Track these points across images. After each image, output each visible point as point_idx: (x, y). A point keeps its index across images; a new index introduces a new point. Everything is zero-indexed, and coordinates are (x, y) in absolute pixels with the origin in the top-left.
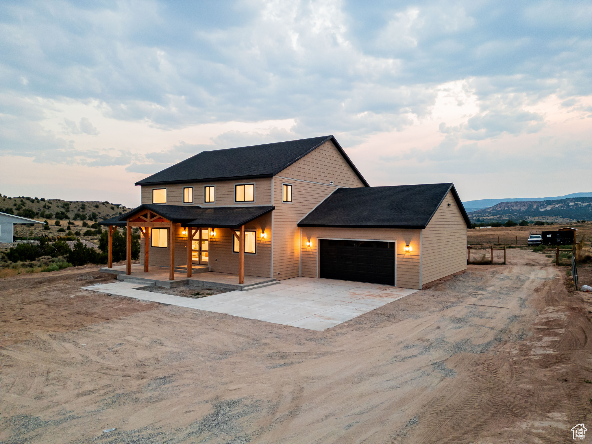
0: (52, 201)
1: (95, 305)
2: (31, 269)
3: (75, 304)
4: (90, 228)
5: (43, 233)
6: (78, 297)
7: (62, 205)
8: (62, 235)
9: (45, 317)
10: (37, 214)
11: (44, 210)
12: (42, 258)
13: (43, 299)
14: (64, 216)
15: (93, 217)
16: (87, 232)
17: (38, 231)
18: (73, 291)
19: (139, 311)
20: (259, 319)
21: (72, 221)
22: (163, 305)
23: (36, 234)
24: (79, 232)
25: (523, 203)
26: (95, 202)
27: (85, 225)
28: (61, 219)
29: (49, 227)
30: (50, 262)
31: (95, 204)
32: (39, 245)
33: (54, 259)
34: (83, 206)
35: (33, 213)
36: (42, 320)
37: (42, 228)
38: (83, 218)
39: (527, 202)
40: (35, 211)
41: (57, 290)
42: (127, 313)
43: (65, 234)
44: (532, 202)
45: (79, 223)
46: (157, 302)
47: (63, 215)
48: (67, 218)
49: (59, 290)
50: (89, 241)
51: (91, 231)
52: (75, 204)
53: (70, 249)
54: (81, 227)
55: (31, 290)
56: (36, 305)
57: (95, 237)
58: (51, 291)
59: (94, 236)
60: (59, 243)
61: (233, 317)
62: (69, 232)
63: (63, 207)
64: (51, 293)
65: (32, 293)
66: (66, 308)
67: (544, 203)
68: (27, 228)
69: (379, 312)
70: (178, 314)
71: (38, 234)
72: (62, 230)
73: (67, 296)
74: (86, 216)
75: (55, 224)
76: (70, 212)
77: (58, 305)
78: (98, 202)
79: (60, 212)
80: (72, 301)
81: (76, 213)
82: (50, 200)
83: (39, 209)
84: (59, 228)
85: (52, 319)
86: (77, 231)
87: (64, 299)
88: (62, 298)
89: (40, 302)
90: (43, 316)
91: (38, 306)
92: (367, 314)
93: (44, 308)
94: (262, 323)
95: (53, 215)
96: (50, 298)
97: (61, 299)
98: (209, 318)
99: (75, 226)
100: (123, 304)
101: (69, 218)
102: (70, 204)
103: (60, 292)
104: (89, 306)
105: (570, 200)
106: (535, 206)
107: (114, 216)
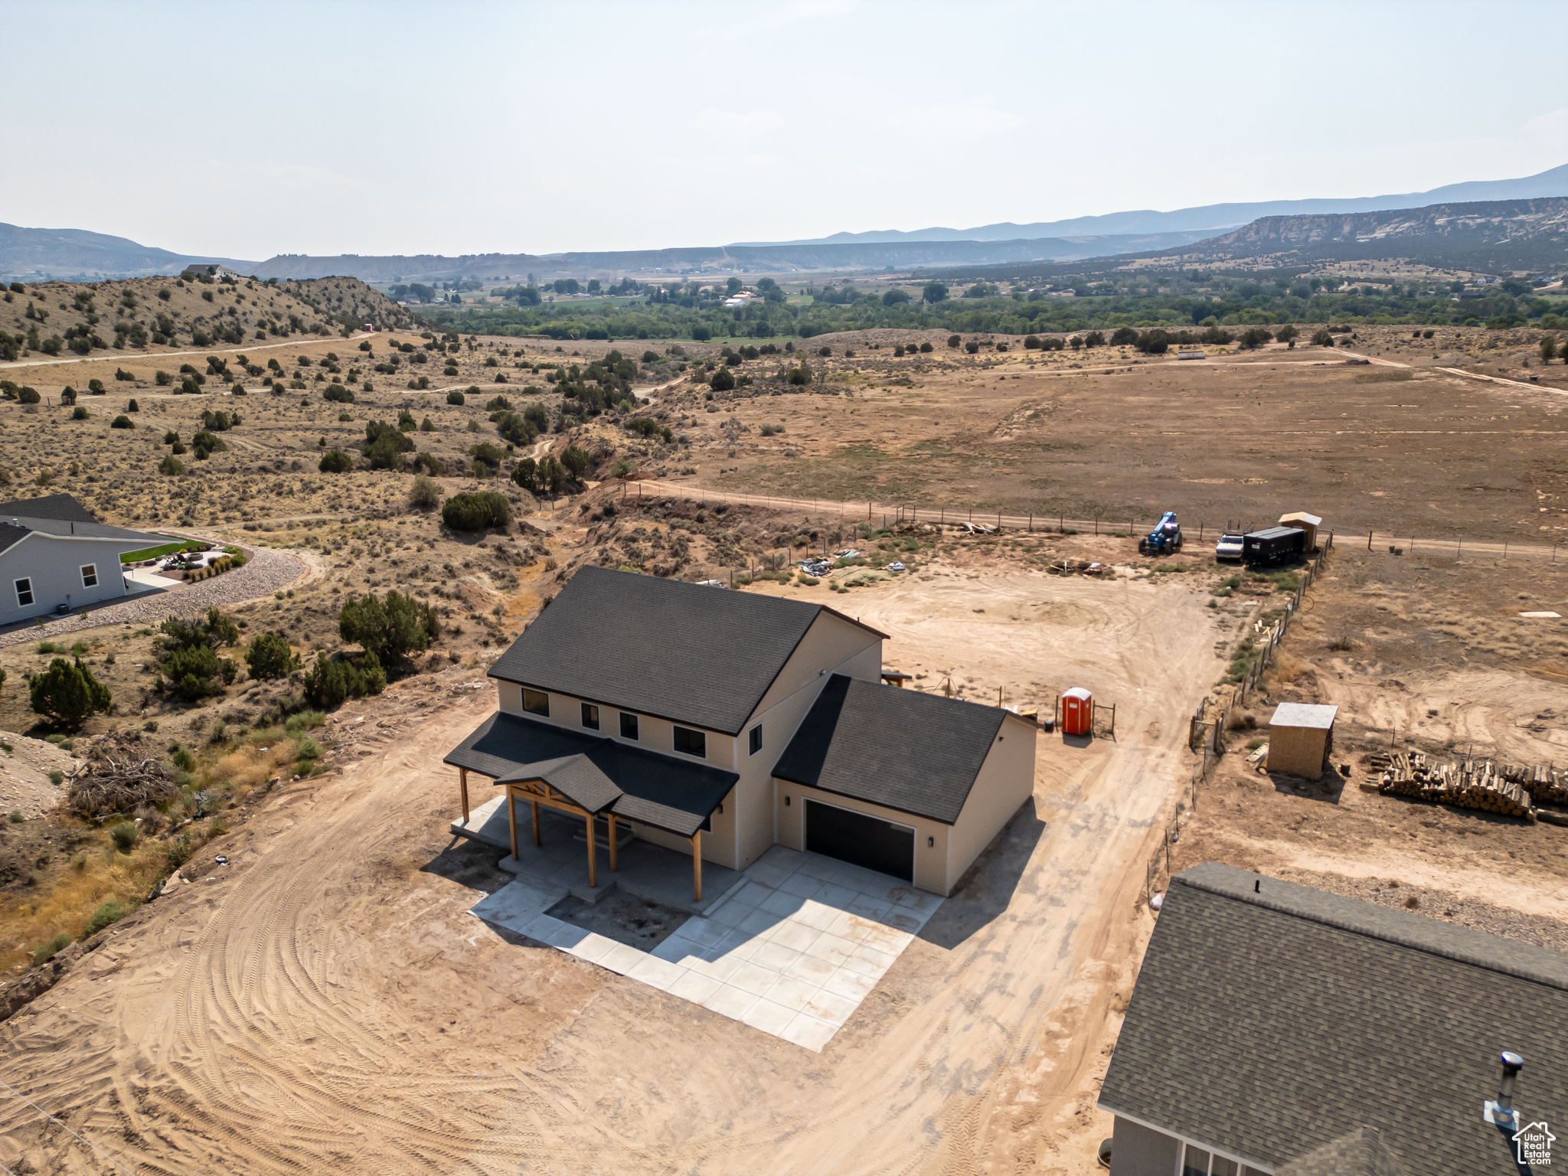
3: (492, 969)
6: (481, 942)
10: (20, 342)
11: (32, 325)
13: (435, 950)
14: (91, 340)
18: (461, 920)
20: (745, 1020)
25: (1317, 219)
26: (156, 278)
27: (162, 379)
28: (86, 350)
31: (158, 285)
34: (127, 295)
35: (7, 339)
40: (12, 332)
41: (434, 916)
42: (576, 998)
46: (601, 967)
47: (86, 336)
48: (98, 344)
49: (437, 917)
52: (105, 293)
58: (426, 918)
63: (78, 308)
64: (432, 927)
67: (1372, 220)
70: (644, 1006)
72: (122, 423)
73: (465, 941)
75: (90, 386)
76: (101, 320)
79: (77, 328)
80: (481, 959)
81: (115, 322)
82: (35, 285)
83: (18, 325)
87: (466, 951)
88: (461, 948)
94: (751, 1032)
95: (62, 339)
96: (443, 947)
98: (685, 1017)
101: (104, 346)
102: (93, 295)
103: (442, 923)
105: (1438, 209)
106: (1347, 229)
107: (217, 323)
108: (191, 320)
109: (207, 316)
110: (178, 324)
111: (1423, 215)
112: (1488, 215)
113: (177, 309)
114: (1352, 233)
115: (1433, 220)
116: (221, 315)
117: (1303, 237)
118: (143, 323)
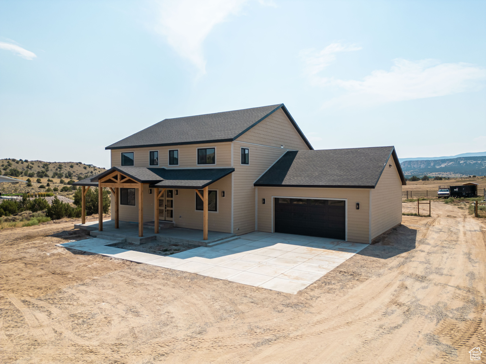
0: (34, 162)
1: (69, 264)
2: (14, 223)
3: (51, 263)
4: (66, 184)
5: (27, 189)
6: (54, 255)
7: (42, 166)
8: (43, 191)
9: (22, 277)
10: (22, 173)
11: (27, 169)
12: (24, 213)
13: (21, 257)
14: (44, 175)
15: (69, 175)
16: (64, 188)
17: (22, 188)
18: (49, 248)
19: (112, 270)
20: (229, 279)
21: (51, 179)
22: (134, 263)
23: (21, 190)
24: (57, 188)
25: (422, 162)
26: (70, 162)
27: (62, 182)
28: (42, 177)
29: (31, 184)
30: (31, 216)
31: (71, 164)
32: (22, 201)
33: (34, 213)
34: (60, 166)
35: (18, 172)
36: (18, 282)
37: (25, 185)
38: (60, 176)
39: (426, 161)
40: (20, 171)
41: (34, 247)
42: (100, 272)
43: (45, 190)
44: (429, 161)
45: (57, 180)
46: (129, 261)
47: (43, 173)
48: (46, 176)
49: (36, 247)
50: (65, 196)
51: (67, 187)
52: (53, 165)
53: (48, 205)
54: (58, 183)
55: (10, 246)
56: (13, 263)
57: (71, 193)
58: (28, 248)
59: (69, 191)
60: (38, 199)
61: (204, 277)
62: (49, 188)
63: (43, 167)
64: (28, 250)
65: (11, 250)
66: (42, 267)
67: (440, 162)
68: (13, 185)
69: (342, 270)
70: (150, 274)
71: (22, 190)
72: (42, 187)
73: (44, 254)
74: (63, 174)
75: (37, 181)
76: (50, 171)
77: (34, 264)
78: (73, 162)
79: (41, 172)
80: (48, 259)
81: (54, 172)
82: (32, 161)
83: (23, 169)
84: (39, 185)
85: (28, 280)
86: (55, 188)
87: (41, 257)
88: (39, 256)
89: (17, 260)
90: (20, 277)
91: (15, 265)
92: (332, 273)
93: (21, 267)
94: (234, 284)
95: (35, 174)
96: (27, 256)
97: (37, 257)
98: (181, 278)
99: (53, 183)
100: (96, 262)
101: (48, 177)
102: (49, 165)
103: (37, 249)
104: (64, 265)
105: (460, 159)
106: (432, 164)
107: (86, 175)
108: (78, 174)
109: (83, 173)
110: (74, 174)
111: (457, 160)
112: (476, 160)
113: (74, 170)
114: (434, 165)
115: (459, 162)
116: (88, 173)
117: (419, 166)
118: (63, 173)
